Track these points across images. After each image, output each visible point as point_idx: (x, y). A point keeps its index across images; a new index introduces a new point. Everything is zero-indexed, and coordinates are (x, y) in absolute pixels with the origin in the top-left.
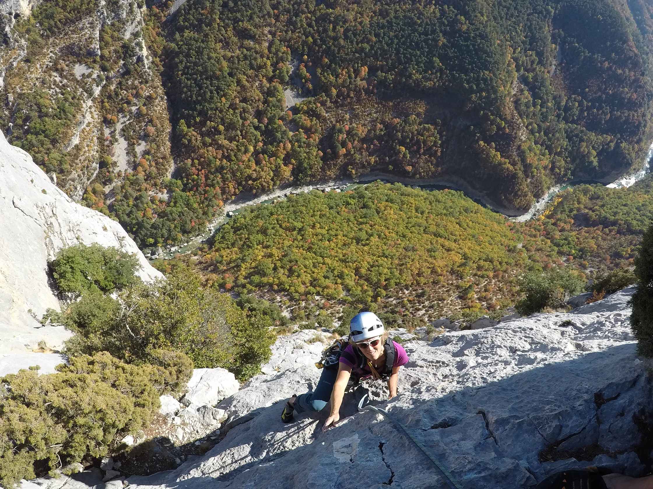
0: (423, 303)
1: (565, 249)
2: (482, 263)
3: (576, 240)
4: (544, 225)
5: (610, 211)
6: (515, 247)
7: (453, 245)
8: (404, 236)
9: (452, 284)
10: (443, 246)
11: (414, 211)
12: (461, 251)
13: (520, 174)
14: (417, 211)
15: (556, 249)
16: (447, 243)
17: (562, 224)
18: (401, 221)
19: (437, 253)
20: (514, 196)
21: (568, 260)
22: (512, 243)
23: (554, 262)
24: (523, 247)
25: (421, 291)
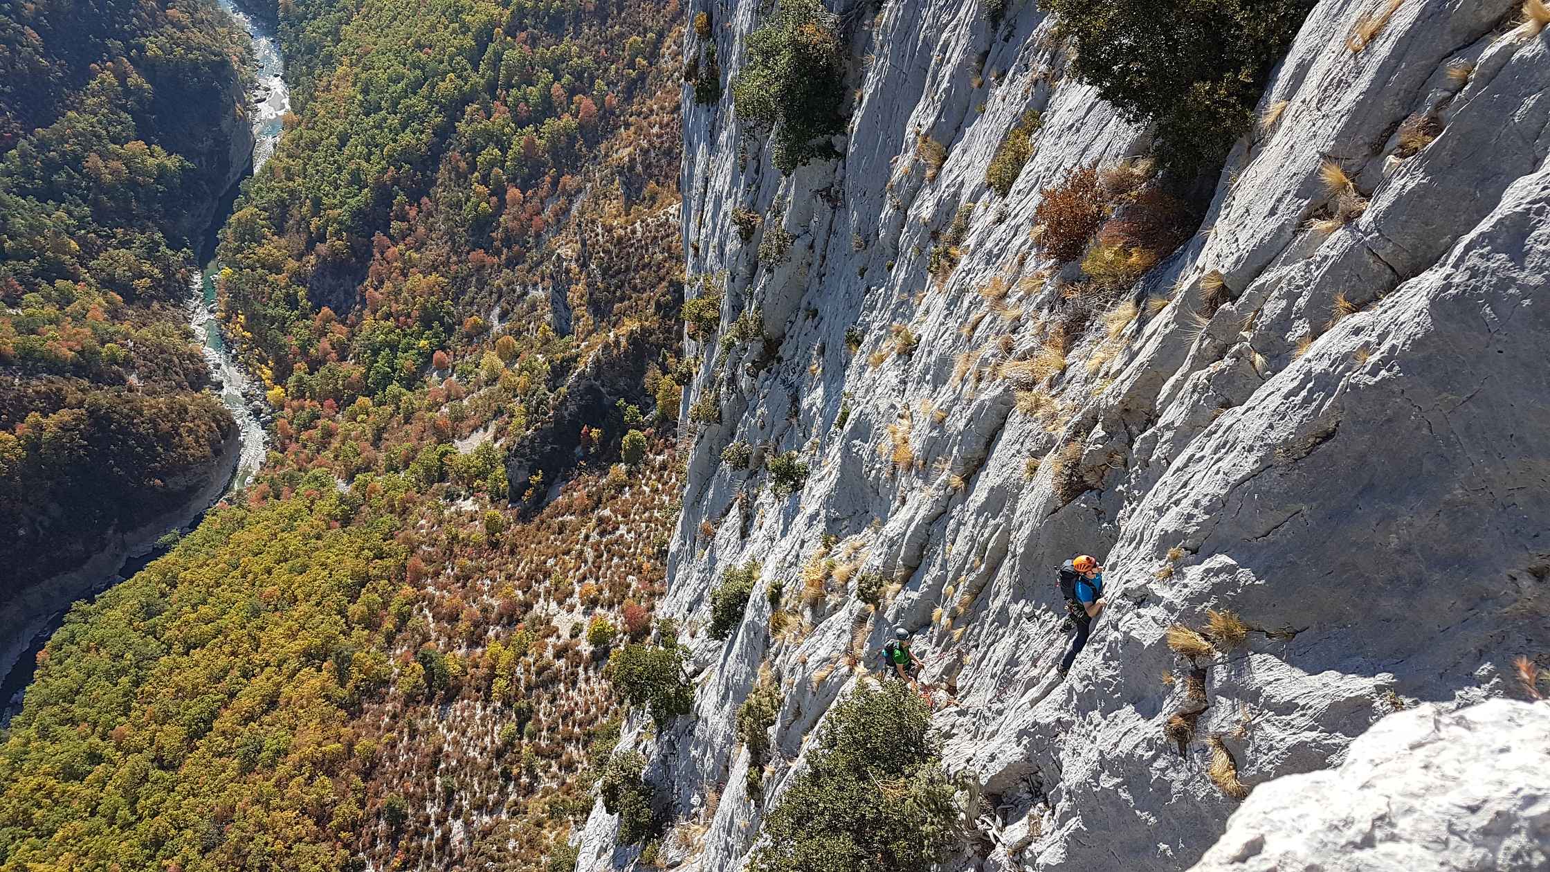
0: (427, 822)
1: (406, 361)
2: (355, 609)
3: (391, 323)
4: (303, 396)
5: (343, 190)
6: (342, 499)
7: (261, 683)
8: (158, 843)
9: (394, 717)
10: (248, 719)
11: (74, 786)
12: (294, 664)
13: (103, 397)
14: (80, 777)
15: (394, 388)
16: (245, 702)
17: (325, 344)
18: (95, 843)
19: (269, 742)
20: (168, 446)
21: (442, 368)
22: (325, 506)
23: (436, 406)
24: (350, 478)
25: (383, 824)
